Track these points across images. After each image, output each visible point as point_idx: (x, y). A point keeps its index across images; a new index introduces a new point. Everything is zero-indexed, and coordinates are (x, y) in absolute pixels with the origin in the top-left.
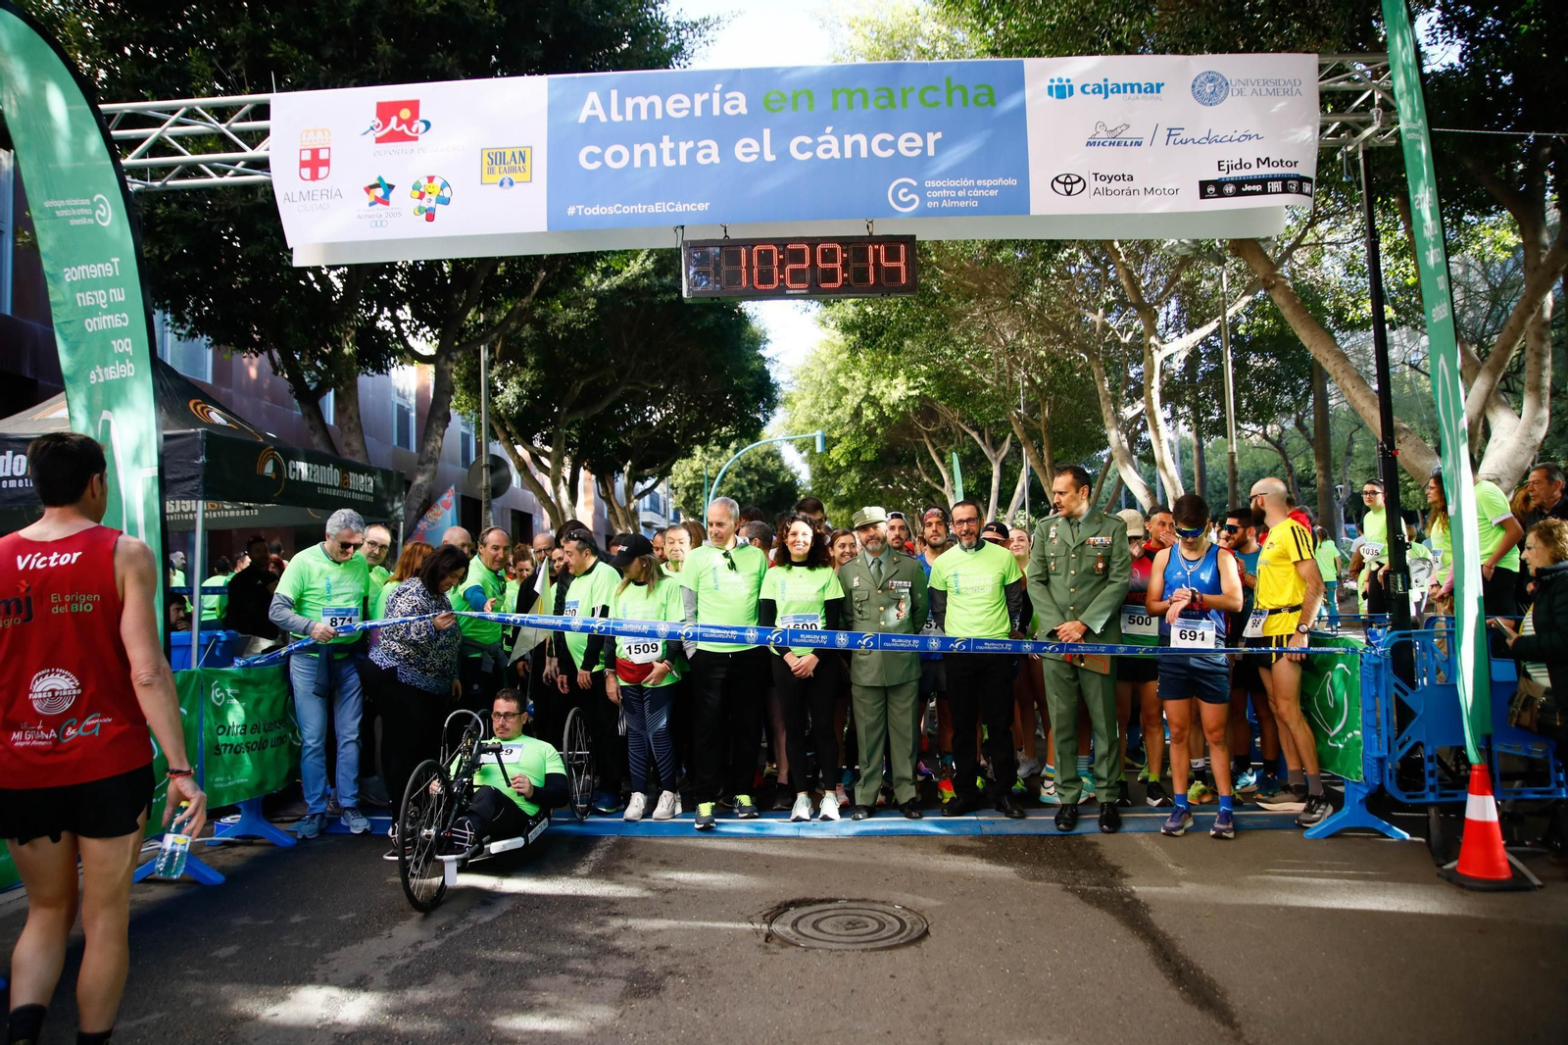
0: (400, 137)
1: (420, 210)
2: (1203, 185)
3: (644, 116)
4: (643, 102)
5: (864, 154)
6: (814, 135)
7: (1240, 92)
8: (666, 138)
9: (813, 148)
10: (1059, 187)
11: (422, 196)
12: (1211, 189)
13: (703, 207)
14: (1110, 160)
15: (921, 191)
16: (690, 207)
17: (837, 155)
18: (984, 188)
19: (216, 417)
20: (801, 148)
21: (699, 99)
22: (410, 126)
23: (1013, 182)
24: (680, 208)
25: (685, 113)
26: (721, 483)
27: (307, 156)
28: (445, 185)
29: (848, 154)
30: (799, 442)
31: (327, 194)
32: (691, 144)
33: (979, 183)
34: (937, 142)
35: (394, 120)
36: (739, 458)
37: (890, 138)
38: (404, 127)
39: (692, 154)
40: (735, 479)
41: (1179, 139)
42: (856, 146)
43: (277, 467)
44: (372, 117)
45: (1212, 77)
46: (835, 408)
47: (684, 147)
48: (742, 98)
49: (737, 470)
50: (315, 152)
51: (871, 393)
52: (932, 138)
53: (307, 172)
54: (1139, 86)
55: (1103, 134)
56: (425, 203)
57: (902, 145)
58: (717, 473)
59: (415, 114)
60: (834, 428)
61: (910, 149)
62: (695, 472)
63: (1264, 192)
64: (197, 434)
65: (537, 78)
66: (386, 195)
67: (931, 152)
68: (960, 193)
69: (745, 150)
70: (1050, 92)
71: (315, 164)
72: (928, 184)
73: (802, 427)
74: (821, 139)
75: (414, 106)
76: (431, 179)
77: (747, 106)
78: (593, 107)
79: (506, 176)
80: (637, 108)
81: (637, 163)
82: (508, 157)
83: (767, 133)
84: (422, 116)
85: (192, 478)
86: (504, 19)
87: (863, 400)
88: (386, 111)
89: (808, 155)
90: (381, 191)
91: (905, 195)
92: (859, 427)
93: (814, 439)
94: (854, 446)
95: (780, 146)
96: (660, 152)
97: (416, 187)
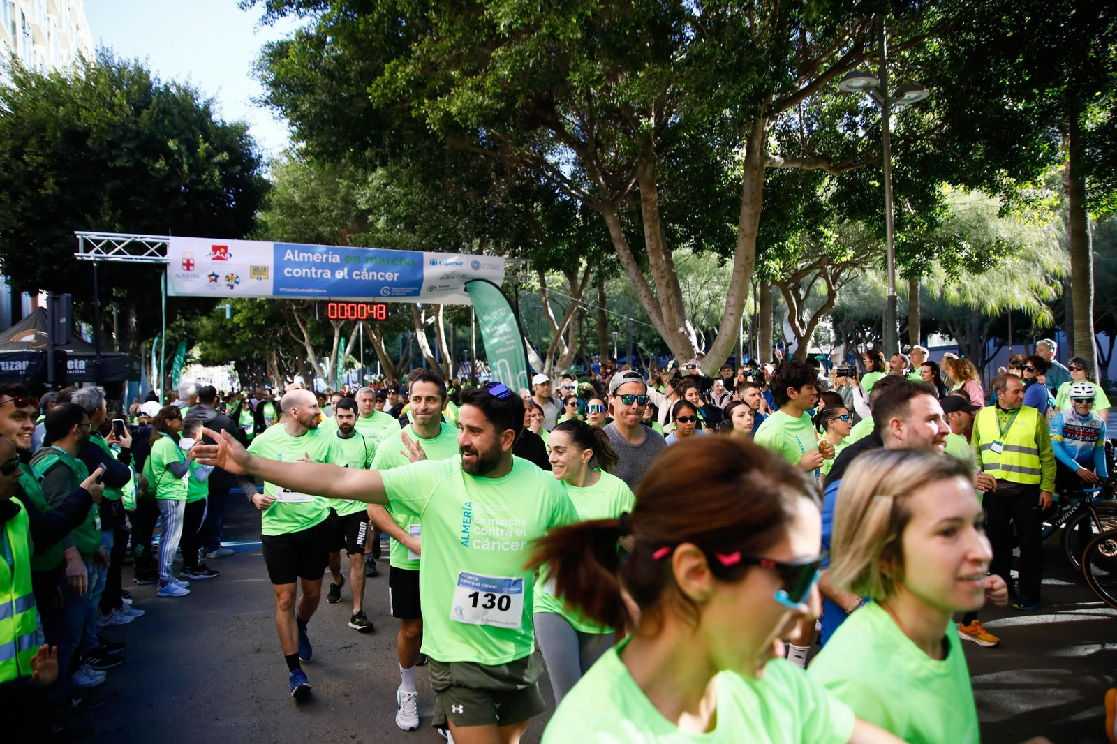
0: (220, 258)
3: (306, 260)
4: (306, 255)
5: (375, 278)
6: (360, 271)
7: (484, 267)
8: (313, 268)
9: (360, 275)
10: (429, 289)
11: (229, 280)
13: (324, 291)
15: (390, 290)
17: (366, 278)
18: (408, 290)
20: (357, 275)
21: (325, 256)
22: (224, 254)
24: (317, 291)
25: (319, 261)
27: (185, 262)
28: (237, 277)
29: (371, 278)
31: (193, 276)
32: (321, 271)
33: (407, 288)
35: (218, 252)
37: (383, 274)
38: (222, 255)
39: (322, 274)
42: (373, 276)
44: (210, 250)
45: (476, 262)
47: (319, 272)
48: (338, 258)
50: (188, 261)
52: (396, 275)
53: (185, 267)
54: (456, 263)
56: (230, 283)
57: (387, 276)
59: (226, 251)
61: (389, 278)
65: (268, 243)
66: (216, 279)
67: (395, 279)
68: (402, 291)
69: (339, 274)
70: (431, 261)
71: (189, 265)
74: (362, 272)
75: (226, 248)
76: (232, 274)
77: (341, 259)
78: (289, 255)
79: (259, 276)
80: (304, 257)
81: (304, 275)
82: (260, 270)
83: (346, 270)
84: (229, 251)
88: (215, 249)
89: (358, 278)
90: (214, 277)
93: (225, 309)
94: (250, 315)
95: (350, 274)
96: (311, 272)
97: (227, 277)
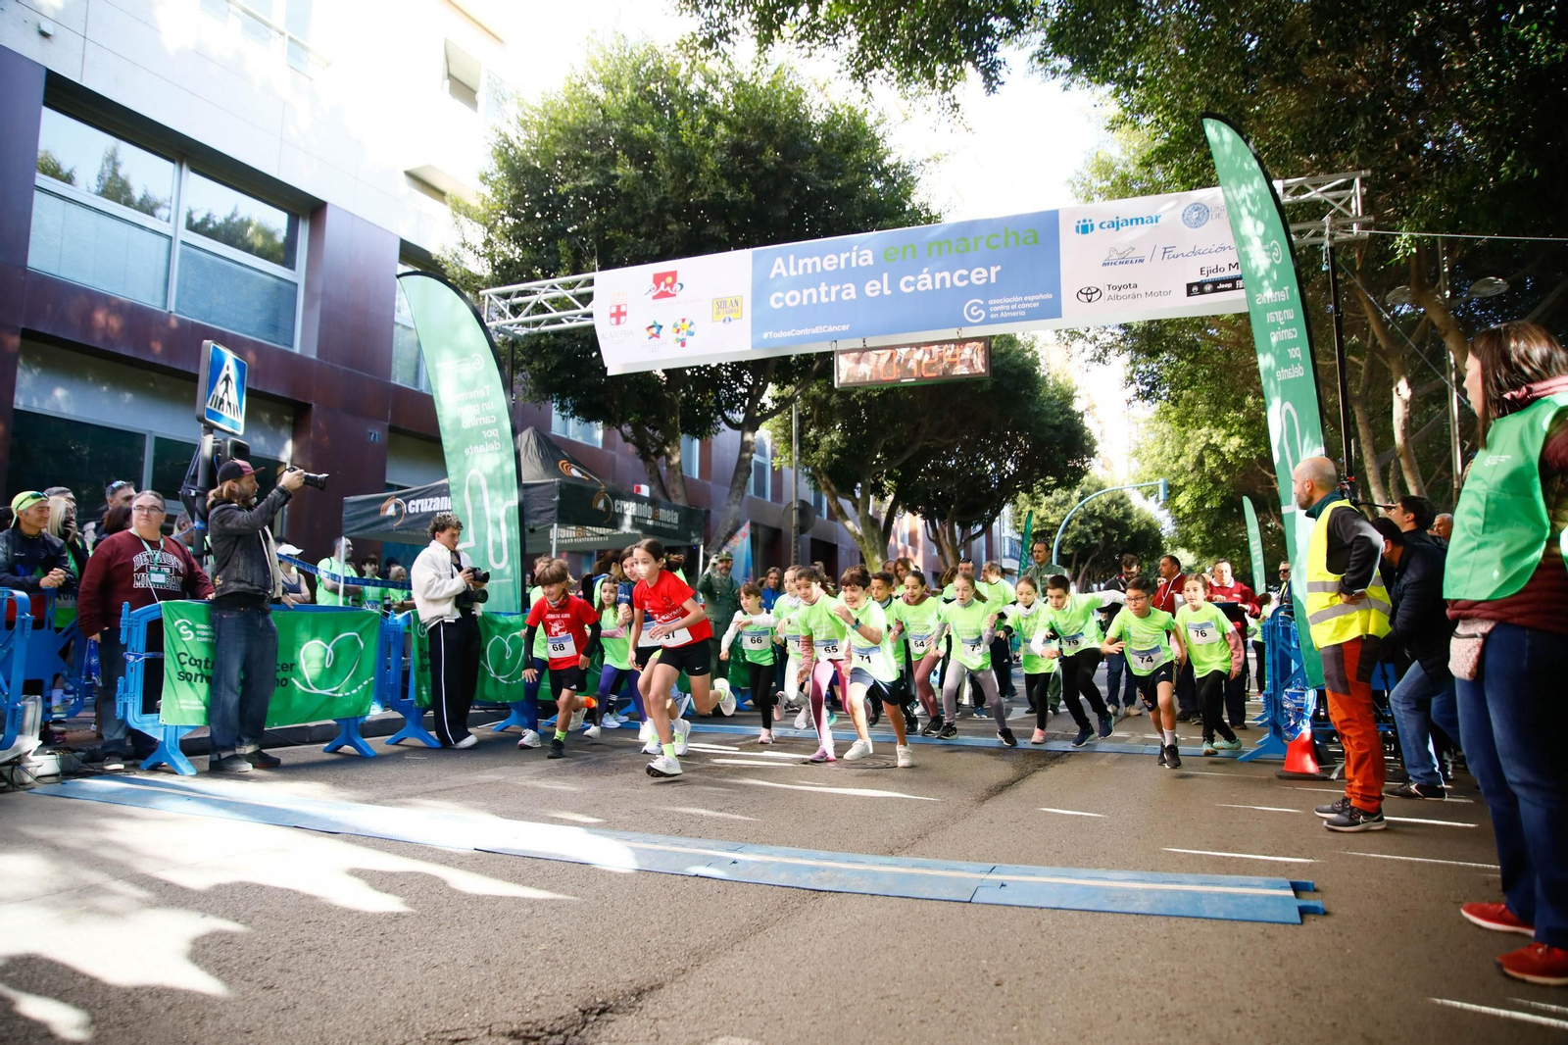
0: (666, 295)
1: (678, 340)
2: (1189, 286)
3: (810, 271)
4: (809, 262)
5: (948, 285)
6: (916, 276)
7: (1218, 216)
8: (823, 284)
9: (915, 284)
10: (1083, 297)
11: (678, 331)
12: (1195, 289)
13: (845, 328)
14: (1120, 275)
15: (986, 307)
16: (837, 328)
17: (930, 287)
18: (1029, 302)
19: (575, 473)
20: (908, 285)
21: (843, 256)
22: (671, 286)
23: (1050, 296)
24: (831, 329)
25: (833, 268)
26: (1065, 531)
27: (614, 310)
28: (692, 323)
29: (938, 286)
30: (1145, 490)
31: (626, 333)
32: (838, 287)
33: (1026, 298)
34: (997, 273)
35: (663, 284)
36: (1083, 506)
37: (965, 272)
38: (668, 289)
39: (839, 293)
40: (1079, 527)
41: (1172, 254)
42: (943, 280)
43: (607, 504)
44: (650, 284)
45: (1196, 205)
46: (1179, 457)
47: (834, 289)
48: (869, 257)
49: (1081, 517)
50: (619, 307)
51: (1212, 442)
52: (994, 270)
53: (614, 320)
54: (1142, 219)
55: (1115, 257)
56: (680, 336)
57: (973, 277)
58: (1062, 520)
59: (674, 281)
60: (1179, 476)
61: (979, 279)
62: (1042, 520)
63: (1234, 288)
64: (553, 483)
65: (746, 251)
66: (658, 332)
67: (993, 280)
68: (1013, 307)
69: (872, 289)
70: (1077, 231)
71: (618, 315)
72: (991, 302)
73: (1147, 476)
74: (920, 277)
75: (674, 274)
76: (683, 320)
77: (873, 259)
78: (779, 267)
79: (727, 315)
80: (805, 265)
81: (805, 302)
82: (728, 304)
83: (885, 276)
84: (679, 281)
85: (551, 510)
86: (753, 196)
87: (1204, 448)
88: (658, 279)
89: (912, 289)
90: (655, 330)
91: (975, 311)
92: (1204, 475)
93: (1157, 486)
94: (1198, 493)
95: (894, 284)
96: (819, 294)
97: (675, 326)
